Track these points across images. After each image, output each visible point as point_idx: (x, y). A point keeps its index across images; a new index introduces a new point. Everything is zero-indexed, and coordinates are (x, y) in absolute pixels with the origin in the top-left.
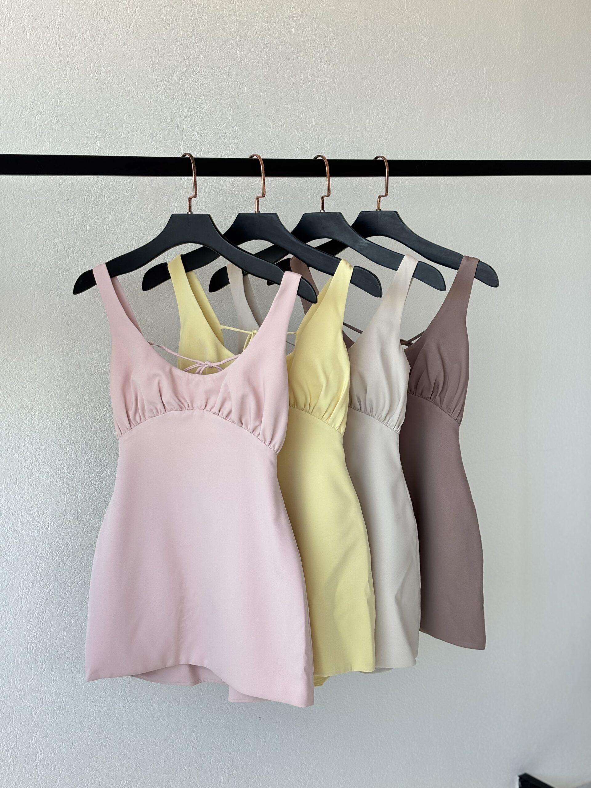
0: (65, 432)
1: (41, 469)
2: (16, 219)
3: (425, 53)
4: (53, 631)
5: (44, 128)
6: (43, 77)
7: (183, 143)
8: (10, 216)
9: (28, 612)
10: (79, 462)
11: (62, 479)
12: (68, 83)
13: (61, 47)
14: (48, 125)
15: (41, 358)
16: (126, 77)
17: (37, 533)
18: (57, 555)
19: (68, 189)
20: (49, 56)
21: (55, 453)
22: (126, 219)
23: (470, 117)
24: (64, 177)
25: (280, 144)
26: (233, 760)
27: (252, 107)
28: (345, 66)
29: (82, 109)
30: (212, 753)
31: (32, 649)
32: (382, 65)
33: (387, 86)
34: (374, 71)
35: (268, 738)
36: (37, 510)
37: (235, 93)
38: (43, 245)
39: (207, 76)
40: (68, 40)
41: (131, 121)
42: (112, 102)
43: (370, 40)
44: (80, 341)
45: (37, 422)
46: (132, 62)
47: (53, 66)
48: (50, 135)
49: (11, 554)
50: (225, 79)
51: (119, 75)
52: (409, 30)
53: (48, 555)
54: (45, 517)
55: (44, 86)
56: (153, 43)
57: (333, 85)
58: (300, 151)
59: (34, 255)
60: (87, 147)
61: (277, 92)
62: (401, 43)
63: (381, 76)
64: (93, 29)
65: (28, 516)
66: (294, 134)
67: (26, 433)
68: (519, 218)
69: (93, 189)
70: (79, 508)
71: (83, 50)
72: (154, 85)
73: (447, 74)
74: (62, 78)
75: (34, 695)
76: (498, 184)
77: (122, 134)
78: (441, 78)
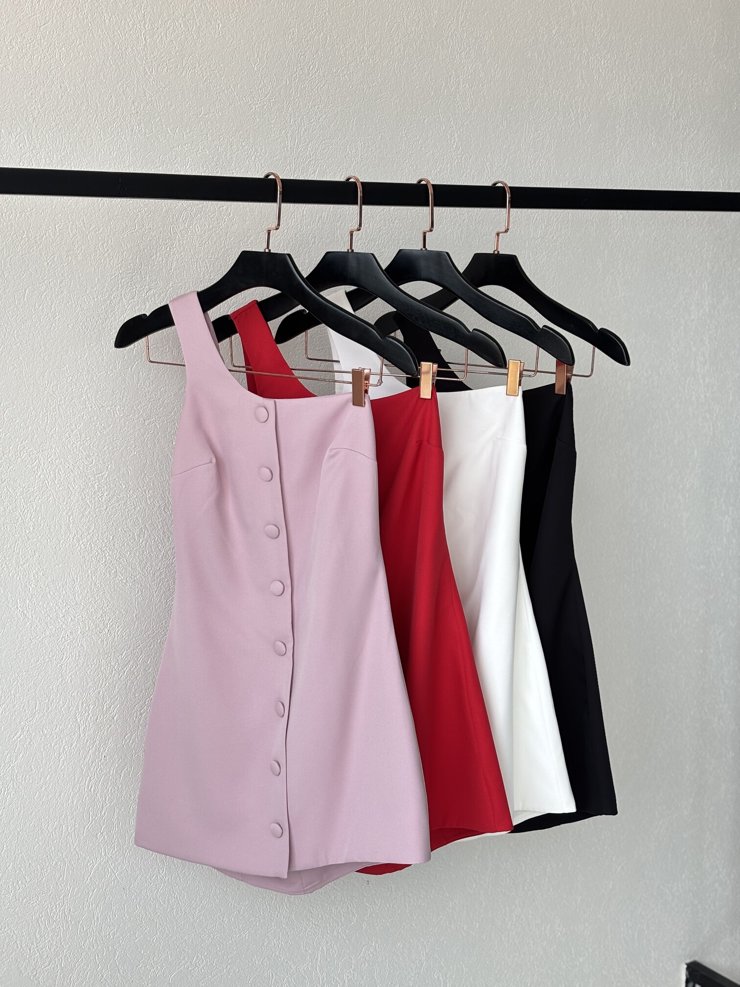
0: (139, 518)
1: (108, 564)
2: (86, 251)
3: (598, 54)
7: (293, 162)
8: (78, 248)
10: (154, 556)
11: (132, 577)
14: (128, 135)
16: (226, 77)
17: (101, 643)
18: (124, 671)
24: (146, 201)
26: (333, 933)
27: (380, 117)
28: (497, 67)
29: (171, 116)
30: (307, 923)
31: (91, 788)
33: (549, 95)
35: (377, 908)
36: (102, 615)
42: (209, 108)
45: (105, 506)
46: (234, 58)
47: (136, 60)
49: (68, 669)
50: (348, 82)
54: (111, 624)
57: (482, 92)
58: (438, 174)
59: (106, 297)
61: (412, 99)
65: (90, 622)
68: (708, 264)
70: (153, 614)
72: (260, 87)
73: (624, 80)
75: (91, 845)
76: (684, 220)
77: (219, 147)
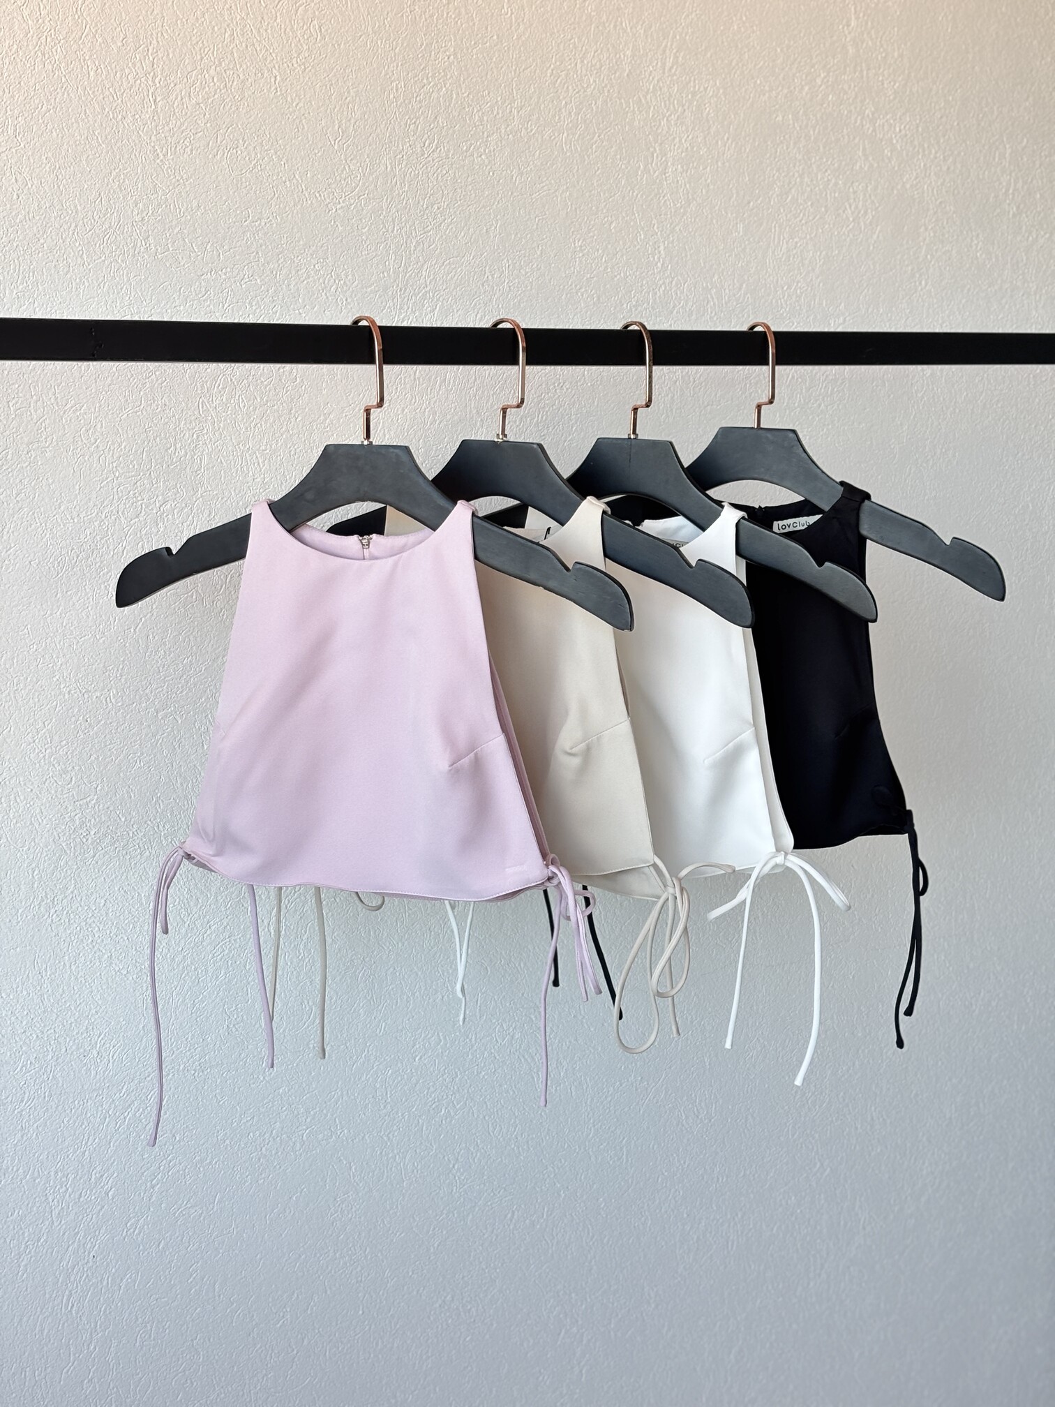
4: (113, 1270)
5: (120, 261)
6: (120, 159)
9: (64, 1234)
12: (171, 171)
13: (158, 99)
15: (103, 722)
19: (165, 383)
20: (132, 116)
21: (126, 912)
22: (282, 444)
23: (976, 242)
25: (593, 295)
32: (802, 139)
34: (787, 149)
37: (506, 193)
38: (112, 496)
39: (450, 159)
40: (172, 85)
41: (296, 248)
43: (780, 88)
44: (182, 687)
48: (132, 277)
51: (274, 157)
52: (859, 69)
53: (107, 1120)
55: (122, 176)
56: (344, 93)
60: (206, 300)
62: (842, 95)
63: (800, 161)
64: (223, 63)
66: (622, 275)
67: (69, 873)
69: (216, 385)
71: (202, 105)
74: (158, 161)
78: (920, 164)
